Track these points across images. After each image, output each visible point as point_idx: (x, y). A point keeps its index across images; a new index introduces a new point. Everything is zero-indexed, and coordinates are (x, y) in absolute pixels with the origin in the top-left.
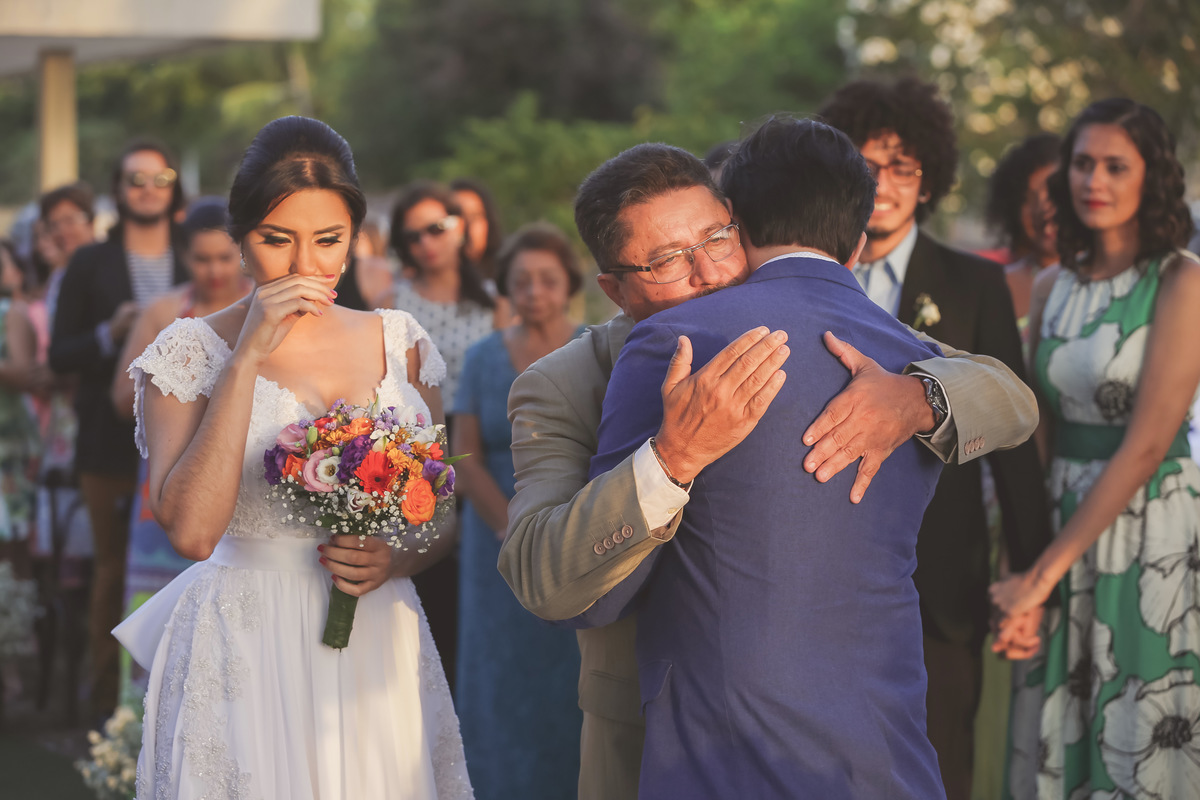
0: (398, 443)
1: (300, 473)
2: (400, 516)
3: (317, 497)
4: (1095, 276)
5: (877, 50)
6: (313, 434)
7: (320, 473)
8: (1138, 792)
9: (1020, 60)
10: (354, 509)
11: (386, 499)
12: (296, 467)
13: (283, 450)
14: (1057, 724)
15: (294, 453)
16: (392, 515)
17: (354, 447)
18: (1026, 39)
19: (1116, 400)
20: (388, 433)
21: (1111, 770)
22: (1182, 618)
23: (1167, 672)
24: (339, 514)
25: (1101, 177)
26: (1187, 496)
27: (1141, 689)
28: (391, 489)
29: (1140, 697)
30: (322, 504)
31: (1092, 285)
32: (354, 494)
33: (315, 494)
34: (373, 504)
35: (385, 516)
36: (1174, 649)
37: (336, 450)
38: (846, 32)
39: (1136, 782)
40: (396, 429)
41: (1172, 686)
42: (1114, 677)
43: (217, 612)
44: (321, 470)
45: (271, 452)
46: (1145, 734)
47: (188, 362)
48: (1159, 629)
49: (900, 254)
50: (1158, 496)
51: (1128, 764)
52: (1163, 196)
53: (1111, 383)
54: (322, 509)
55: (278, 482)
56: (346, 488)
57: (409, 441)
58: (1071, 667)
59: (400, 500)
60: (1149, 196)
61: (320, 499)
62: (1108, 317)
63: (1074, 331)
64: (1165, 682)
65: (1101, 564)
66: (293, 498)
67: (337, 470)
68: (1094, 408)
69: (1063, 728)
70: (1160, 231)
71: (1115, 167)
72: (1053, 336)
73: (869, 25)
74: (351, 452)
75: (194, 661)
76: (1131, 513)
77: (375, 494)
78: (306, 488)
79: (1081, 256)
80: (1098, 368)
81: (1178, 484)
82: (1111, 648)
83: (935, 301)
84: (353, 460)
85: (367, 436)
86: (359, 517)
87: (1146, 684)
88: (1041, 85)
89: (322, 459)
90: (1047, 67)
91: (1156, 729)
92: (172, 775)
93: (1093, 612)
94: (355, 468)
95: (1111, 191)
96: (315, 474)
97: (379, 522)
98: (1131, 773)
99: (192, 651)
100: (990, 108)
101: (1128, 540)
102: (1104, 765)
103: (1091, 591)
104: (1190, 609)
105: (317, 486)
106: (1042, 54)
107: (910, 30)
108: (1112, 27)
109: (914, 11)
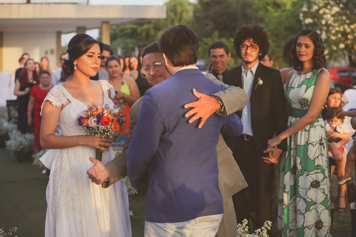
0: (110, 113)
1: (87, 123)
2: (112, 131)
3: (92, 128)
4: (302, 73)
5: (308, 21)
6: (89, 113)
7: (92, 122)
8: (307, 198)
9: (343, 23)
10: (101, 130)
11: (108, 127)
12: (86, 121)
13: (82, 118)
14: (288, 181)
15: (85, 118)
16: (110, 131)
17: (100, 115)
18: (344, 18)
19: (304, 103)
20: (107, 111)
21: (300, 192)
22: (318, 157)
23: (314, 170)
24: (97, 132)
25: (303, 49)
26: (320, 127)
27: (308, 173)
28: (109, 125)
29: (307, 175)
30: (93, 130)
31: (301, 75)
32: (101, 126)
33: (91, 127)
34: (105, 128)
35: (108, 131)
36: (316, 164)
37: (95, 116)
38: (301, 17)
39: (307, 196)
40: (109, 110)
41: (315, 173)
42: (301, 170)
43: (68, 156)
44: (92, 121)
45: (79, 118)
46: (309, 184)
47: (59, 96)
48: (312, 159)
49: (254, 68)
50: (313, 127)
51: (304, 191)
52: (319, 53)
53: (304, 99)
54: (93, 131)
55: (82, 125)
56: (99, 125)
57: (112, 112)
58: (292, 167)
59: (112, 127)
60: (315, 53)
61: (93, 128)
62: (304, 83)
63: (296, 86)
64: (314, 172)
65: (299, 143)
66: (86, 129)
67: (96, 121)
68: (299, 105)
69: (290, 182)
70: (318, 62)
71: (307, 46)
72: (291, 87)
73: (306, 15)
74: (99, 117)
75: (63, 168)
76: (306, 130)
77: (106, 126)
78: (89, 126)
79: (299, 68)
80: (301, 95)
81: (318, 124)
82: (301, 163)
83: (262, 79)
84: (100, 118)
85: (103, 112)
86: (102, 132)
87: (309, 172)
88: (347, 29)
89: (92, 119)
91: (311, 183)
92: (58, 195)
93: (297, 155)
94: (100, 120)
95: (305, 52)
96: (91, 123)
97: (107, 133)
98: (305, 194)
99: (62, 165)
100: (335, 35)
101: (305, 137)
102: (299, 191)
103: (296, 149)
104: (320, 155)
105: (92, 125)
106: (348, 22)
107: (317, 16)
109: (317, 11)
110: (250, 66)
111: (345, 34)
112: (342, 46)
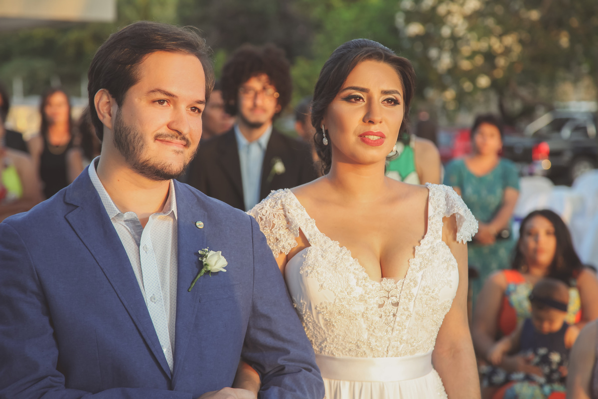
5: (415, 29)
9: (487, 33)
18: (490, 22)
38: (400, 20)
73: (411, 17)
88: (496, 45)
90: (500, 36)
100: (471, 58)
106: (498, 29)
107: (432, 19)
108: (534, 15)
109: (434, 9)
110: (257, 133)
111: (490, 56)
112: (484, 81)
